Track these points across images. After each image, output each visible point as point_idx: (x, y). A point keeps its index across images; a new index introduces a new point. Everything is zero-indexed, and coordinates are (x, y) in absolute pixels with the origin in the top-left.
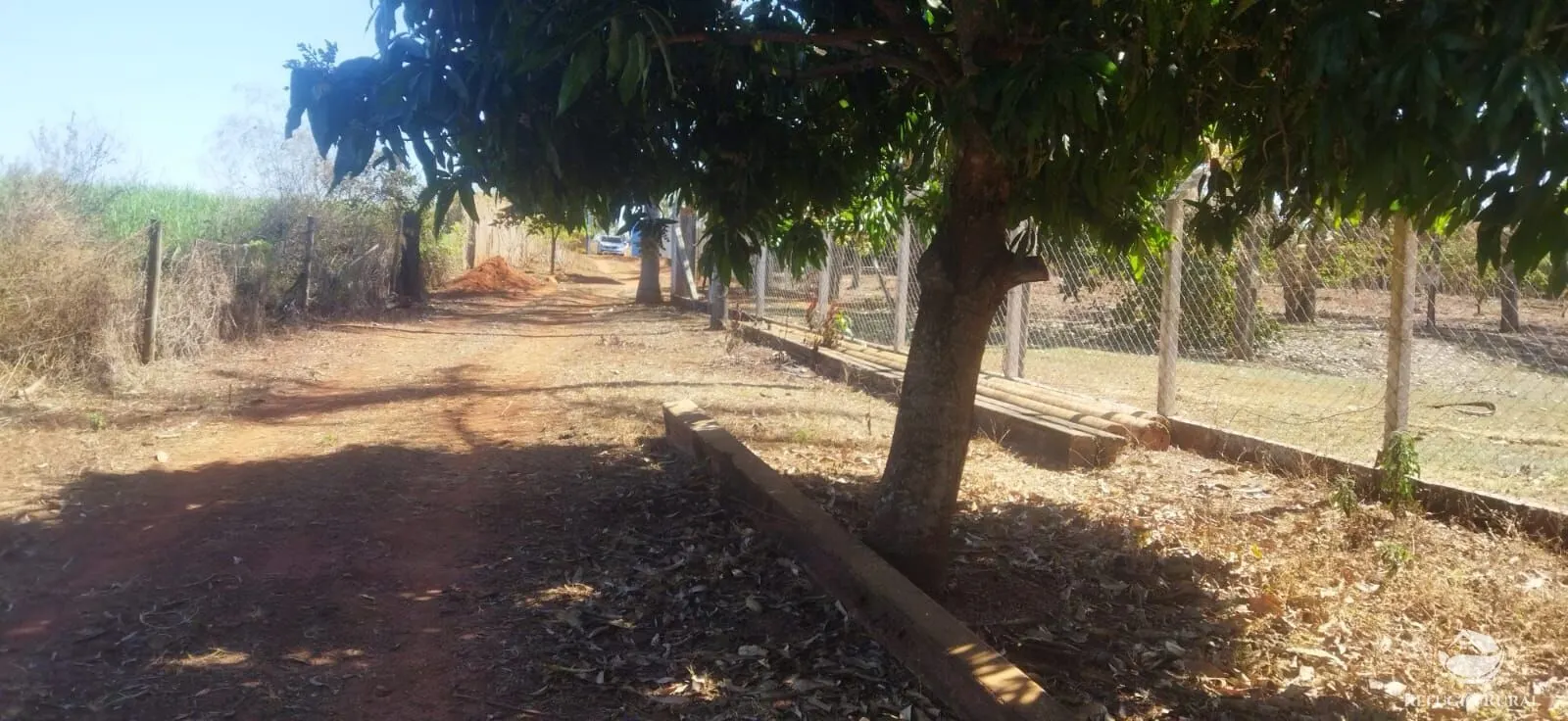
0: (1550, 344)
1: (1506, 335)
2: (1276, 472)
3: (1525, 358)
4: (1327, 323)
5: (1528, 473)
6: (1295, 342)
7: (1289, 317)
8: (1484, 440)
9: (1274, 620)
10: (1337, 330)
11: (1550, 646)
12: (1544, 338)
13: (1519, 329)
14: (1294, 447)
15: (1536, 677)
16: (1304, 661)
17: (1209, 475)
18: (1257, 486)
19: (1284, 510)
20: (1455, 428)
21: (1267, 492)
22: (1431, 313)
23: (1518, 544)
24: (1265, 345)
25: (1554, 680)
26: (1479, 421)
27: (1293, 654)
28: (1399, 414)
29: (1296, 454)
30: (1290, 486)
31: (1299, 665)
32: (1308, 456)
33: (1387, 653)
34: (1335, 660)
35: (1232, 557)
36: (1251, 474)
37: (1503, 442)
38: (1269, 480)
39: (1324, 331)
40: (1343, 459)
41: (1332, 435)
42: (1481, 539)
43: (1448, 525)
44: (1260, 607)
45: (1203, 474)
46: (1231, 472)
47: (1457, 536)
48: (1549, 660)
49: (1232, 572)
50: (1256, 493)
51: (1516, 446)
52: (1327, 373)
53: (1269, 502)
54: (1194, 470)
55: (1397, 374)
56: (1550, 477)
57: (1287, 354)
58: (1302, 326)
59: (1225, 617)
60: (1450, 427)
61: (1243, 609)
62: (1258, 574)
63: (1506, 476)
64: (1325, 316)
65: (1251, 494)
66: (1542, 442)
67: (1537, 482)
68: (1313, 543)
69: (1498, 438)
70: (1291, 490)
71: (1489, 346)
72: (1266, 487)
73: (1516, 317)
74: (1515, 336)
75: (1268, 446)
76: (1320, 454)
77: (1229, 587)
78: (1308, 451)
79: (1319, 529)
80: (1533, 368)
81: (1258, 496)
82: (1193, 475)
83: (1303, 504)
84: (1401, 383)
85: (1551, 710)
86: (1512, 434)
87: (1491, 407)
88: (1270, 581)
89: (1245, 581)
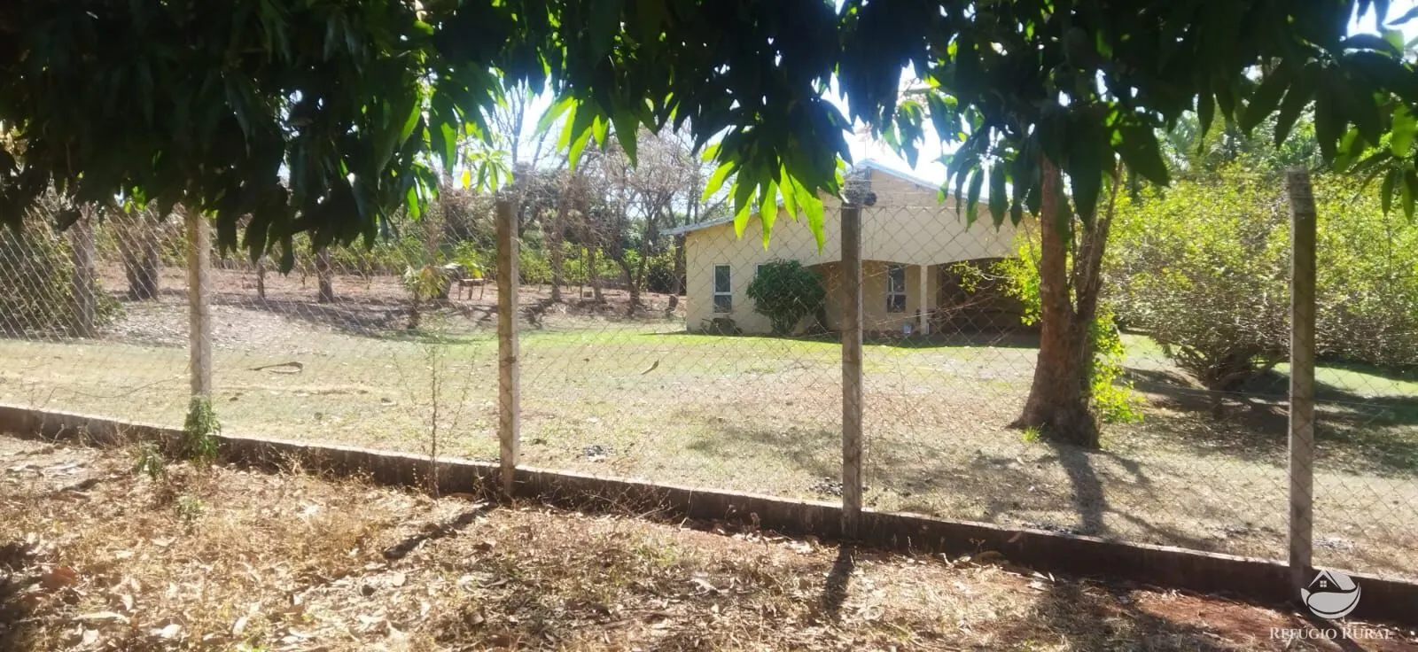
0: (357, 311)
1: (323, 305)
2: (93, 445)
3: (336, 323)
4: (167, 299)
5: (320, 418)
6: (136, 319)
7: (133, 296)
8: (289, 395)
9: (66, 592)
10: (178, 305)
11: (313, 562)
12: (352, 306)
13: (333, 300)
14: (109, 419)
15: (297, 590)
16: (89, 625)
17: (23, 456)
18: (72, 462)
19: (96, 481)
20: (268, 387)
21: (82, 466)
22: (261, 287)
23: (303, 480)
24: (108, 322)
25: (312, 589)
26: (289, 378)
27: (77, 622)
28: (203, 380)
29: (111, 426)
30: (106, 456)
31: (84, 631)
32: (123, 426)
33: (173, 599)
34: (120, 617)
35: (31, 538)
36: (69, 451)
37: (305, 394)
38: (88, 454)
39: (165, 306)
40: (157, 426)
41: (157, 404)
42: (275, 481)
43: (249, 471)
44: (51, 583)
45: (17, 457)
46: (48, 451)
47: (255, 481)
48: (311, 573)
49: (29, 553)
50: (70, 468)
51: (314, 397)
52: (167, 345)
53: (83, 475)
54: (7, 453)
55: (199, 344)
56: (338, 420)
57: (129, 329)
58: (145, 304)
59: (13, 601)
60: (263, 386)
61: (36, 588)
62: (55, 550)
63: (303, 423)
64: (168, 292)
65: (65, 470)
66: (334, 392)
67: (326, 424)
68: (122, 509)
69: (300, 392)
70: (107, 461)
71: (309, 314)
72: (81, 461)
73: (331, 291)
74: (329, 306)
75: (85, 421)
76: (136, 423)
77: (25, 569)
78: (125, 421)
79: (128, 495)
80: (344, 331)
81: (73, 471)
82: (5, 459)
83: (116, 473)
84: (203, 352)
85: (304, 615)
86: (313, 388)
87: (299, 366)
88: (68, 555)
89: (42, 559)
